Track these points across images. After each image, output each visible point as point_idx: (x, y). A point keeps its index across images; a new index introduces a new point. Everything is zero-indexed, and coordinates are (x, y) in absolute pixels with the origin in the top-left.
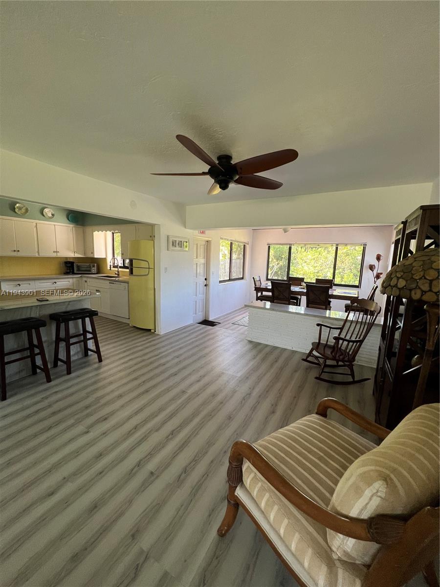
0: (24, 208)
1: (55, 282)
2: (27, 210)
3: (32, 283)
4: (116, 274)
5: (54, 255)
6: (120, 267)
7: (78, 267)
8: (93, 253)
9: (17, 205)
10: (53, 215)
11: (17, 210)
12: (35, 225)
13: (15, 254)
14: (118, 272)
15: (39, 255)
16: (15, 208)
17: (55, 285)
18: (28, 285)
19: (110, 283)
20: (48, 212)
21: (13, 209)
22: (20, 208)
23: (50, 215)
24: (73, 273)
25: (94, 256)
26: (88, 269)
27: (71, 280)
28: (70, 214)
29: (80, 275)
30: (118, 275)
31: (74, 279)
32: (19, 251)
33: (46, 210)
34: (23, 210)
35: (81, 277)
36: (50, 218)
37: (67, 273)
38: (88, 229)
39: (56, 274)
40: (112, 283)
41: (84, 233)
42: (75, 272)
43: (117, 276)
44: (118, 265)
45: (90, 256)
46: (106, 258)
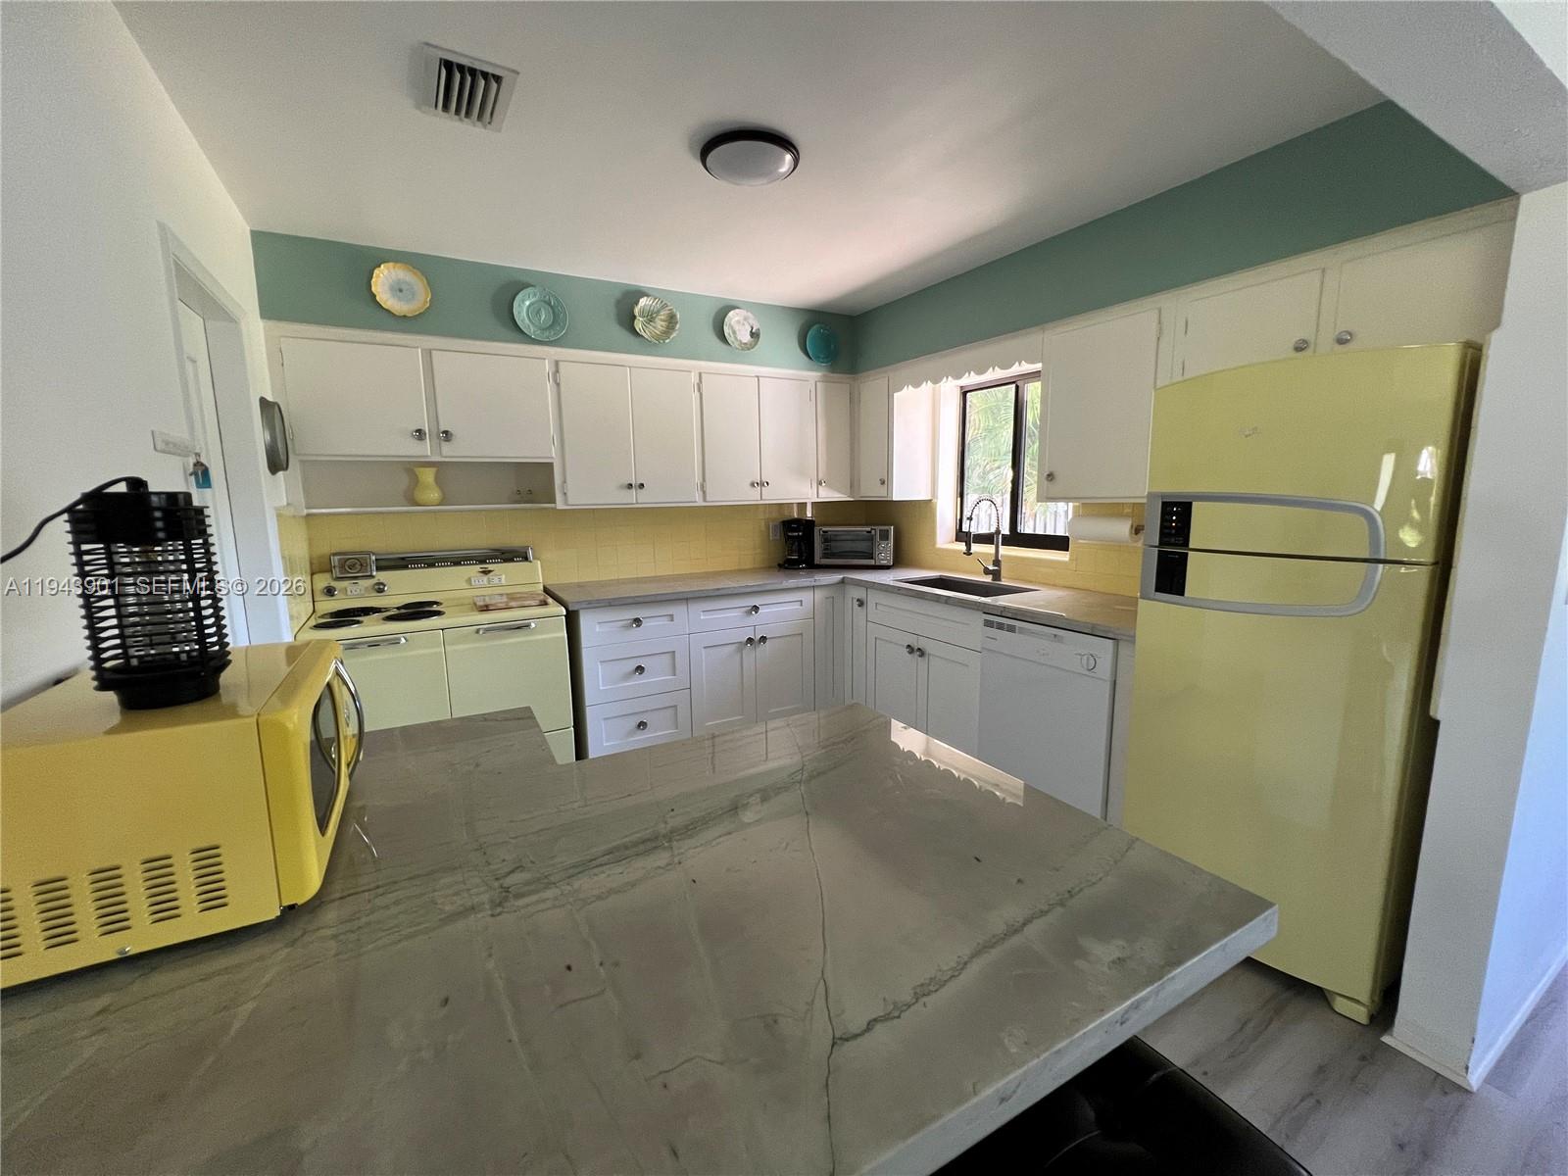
0: (663, 314)
1: (756, 608)
2: (672, 320)
3: (678, 611)
4: (987, 571)
5: (752, 497)
6: (1004, 540)
7: (827, 539)
8: (886, 482)
9: (643, 301)
10: (755, 335)
11: (638, 325)
12: (694, 378)
13: (631, 498)
14: (997, 562)
15: (705, 500)
16: (634, 317)
17: (755, 618)
18: (664, 621)
19: (988, 624)
20: (738, 325)
21: (627, 320)
22: (650, 317)
23: (746, 338)
24: (813, 566)
25: (889, 489)
26: (862, 546)
27: (807, 597)
28: (809, 328)
29: (837, 577)
30: (997, 575)
31: (819, 595)
32: (642, 486)
33: (733, 317)
34: (660, 324)
35: (843, 581)
36: (748, 347)
37: (788, 565)
38: (872, 385)
39: (754, 571)
40: (1000, 626)
41: (854, 401)
42: (818, 560)
43: (988, 579)
44: (998, 532)
45: (872, 492)
46: (931, 500)
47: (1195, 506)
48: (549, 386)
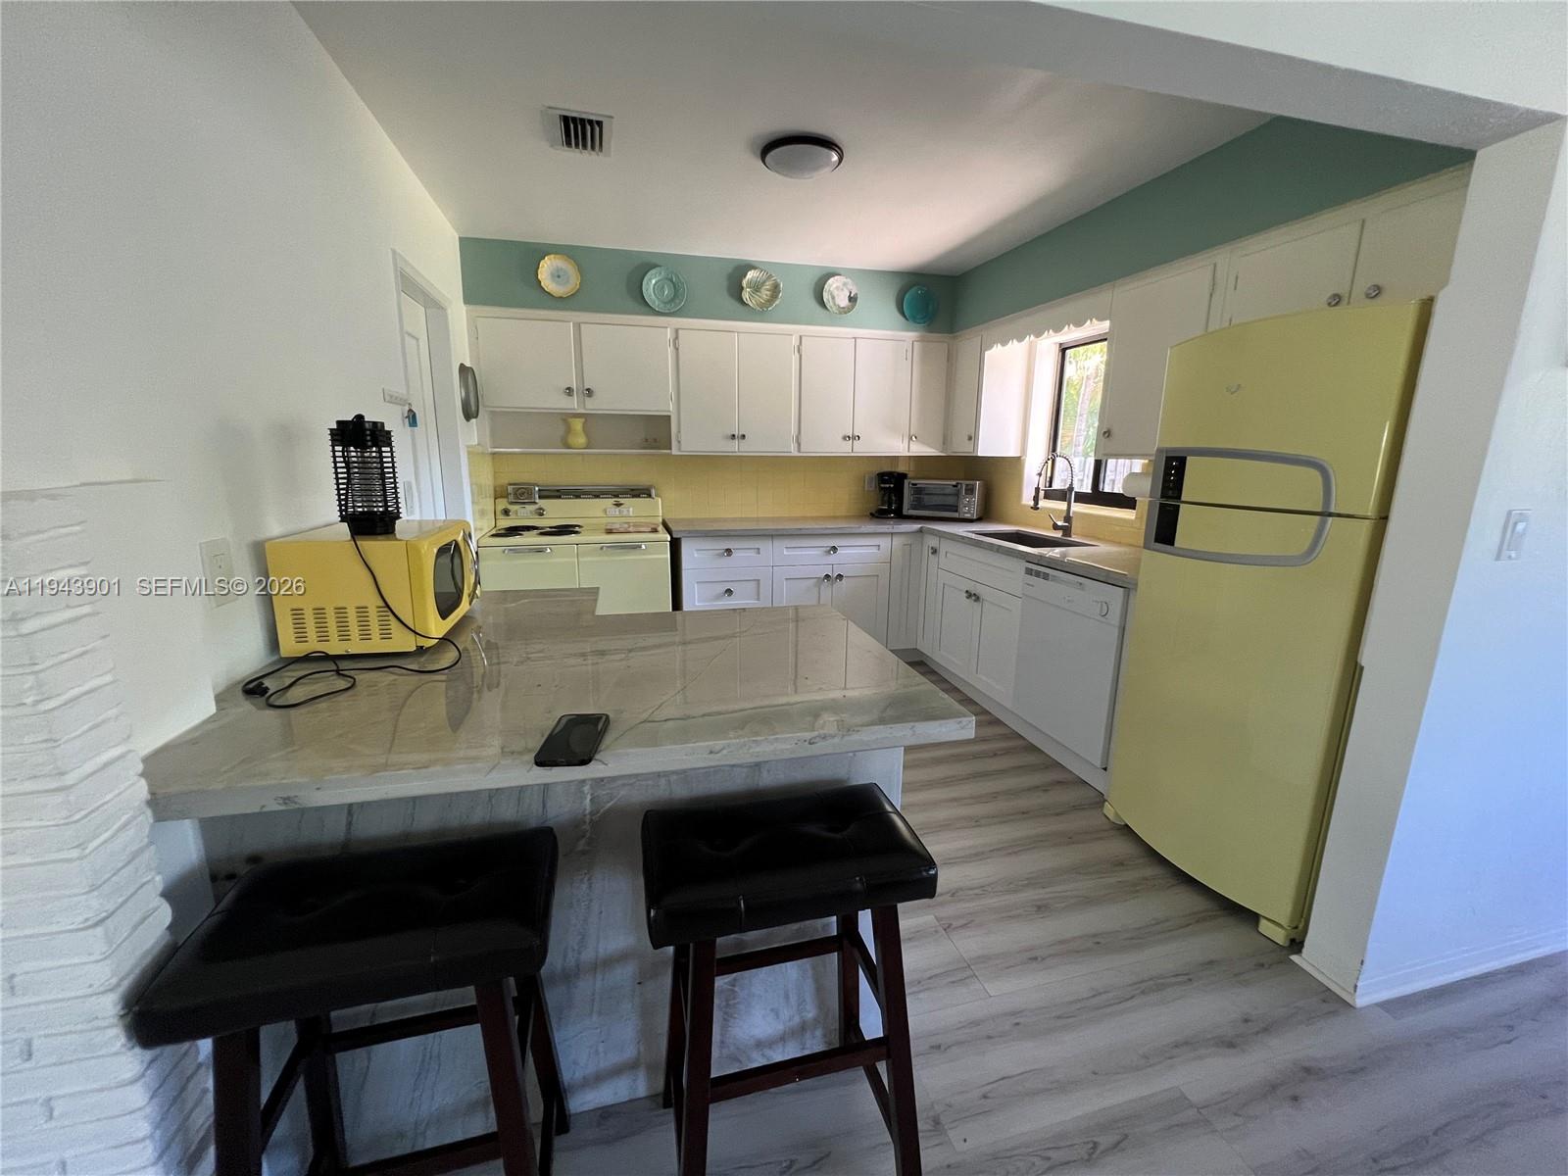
0: (768, 285)
1: (834, 549)
2: (776, 289)
3: (766, 546)
4: (1056, 527)
5: (844, 449)
6: (1082, 498)
7: (918, 491)
8: (973, 438)
9: (751, 275)
10: (852, 299)
11: (746, 295)
12: (795, 341)
13: (734, 447)
14: (1068, 519)
15: (799, 451)
16: (742, 288)
17: (833, 558)
18: (752, 554)
19: (1029, 572)
20: (837, 291)
21: (736, 291)
22: (756, 287)
23: (844, 302)
24: (900, 516)
25: (975, 446)
26: (950, 500)
27: (885, 543)
28: (911, 287)
29: (916, 526)
30: (1067, 531)
31: (897, 541)
32: (744, 436)
33: (833, 284)
34: (765, 294)
35: (921, 531)
36: (845, 311)
37: (879, 515)
38: (968, 342)
39: (847, 518)
40: (1038, 574)
41: (951, 359)
42: (905, 512)
43: (1058, 534)
44: (1071, 488)
45: (962, 448)
46: (1020, 457)
47: (1189, 459)
48: (670, 350)
